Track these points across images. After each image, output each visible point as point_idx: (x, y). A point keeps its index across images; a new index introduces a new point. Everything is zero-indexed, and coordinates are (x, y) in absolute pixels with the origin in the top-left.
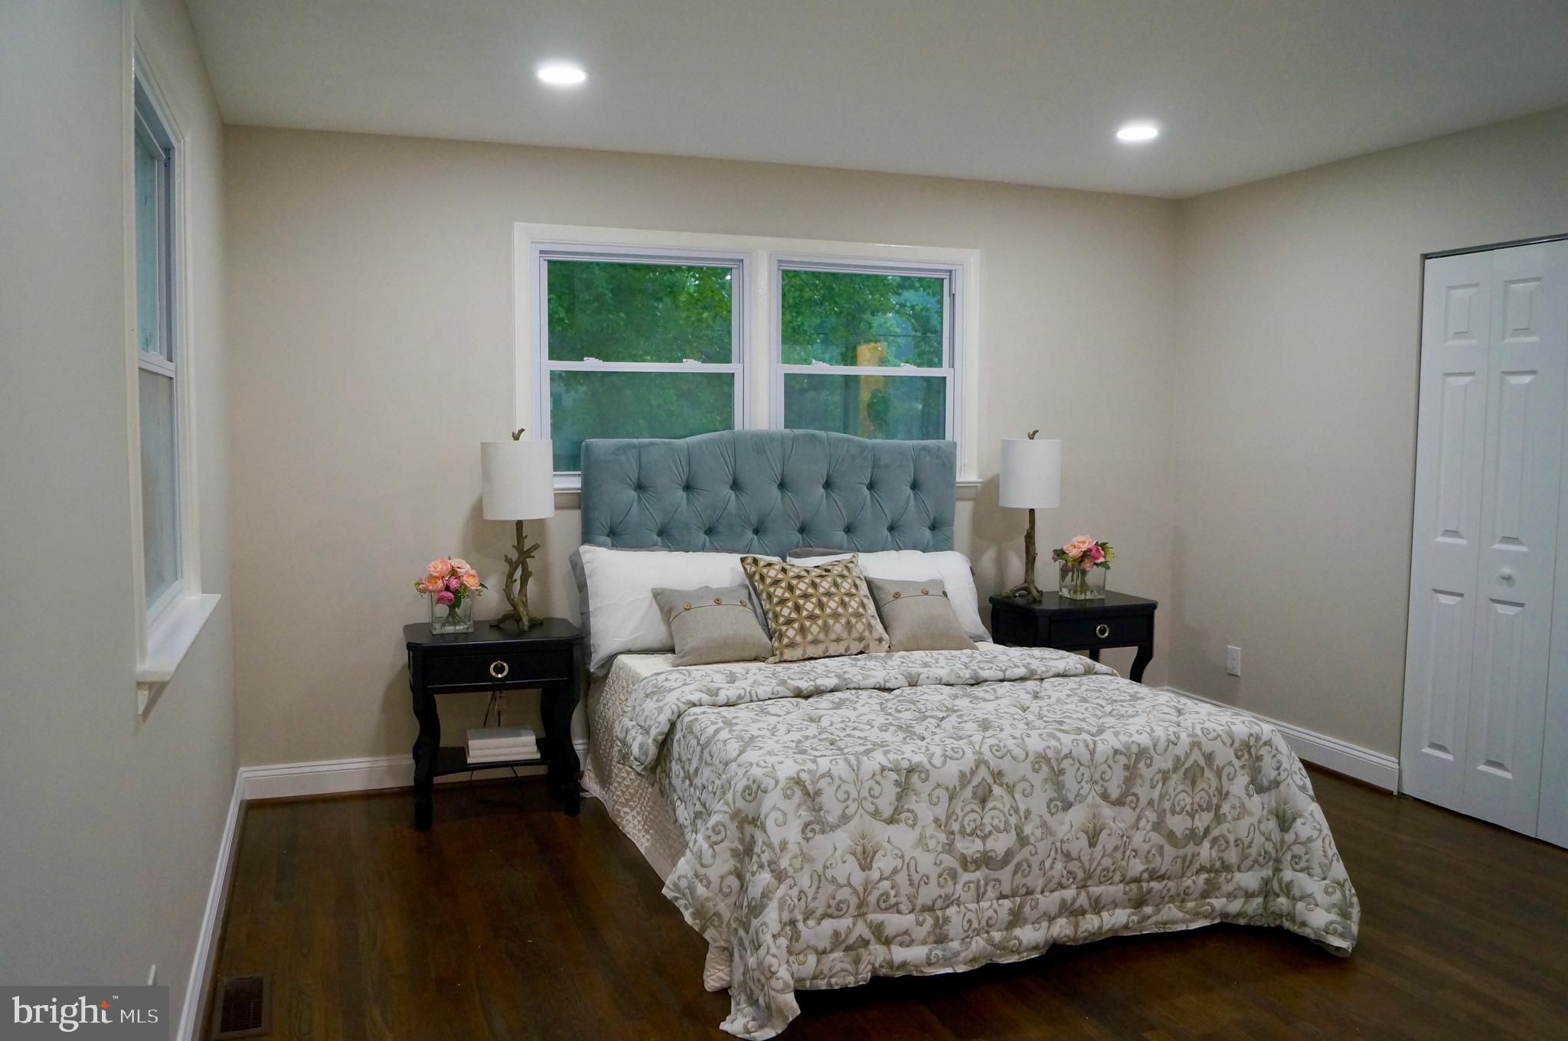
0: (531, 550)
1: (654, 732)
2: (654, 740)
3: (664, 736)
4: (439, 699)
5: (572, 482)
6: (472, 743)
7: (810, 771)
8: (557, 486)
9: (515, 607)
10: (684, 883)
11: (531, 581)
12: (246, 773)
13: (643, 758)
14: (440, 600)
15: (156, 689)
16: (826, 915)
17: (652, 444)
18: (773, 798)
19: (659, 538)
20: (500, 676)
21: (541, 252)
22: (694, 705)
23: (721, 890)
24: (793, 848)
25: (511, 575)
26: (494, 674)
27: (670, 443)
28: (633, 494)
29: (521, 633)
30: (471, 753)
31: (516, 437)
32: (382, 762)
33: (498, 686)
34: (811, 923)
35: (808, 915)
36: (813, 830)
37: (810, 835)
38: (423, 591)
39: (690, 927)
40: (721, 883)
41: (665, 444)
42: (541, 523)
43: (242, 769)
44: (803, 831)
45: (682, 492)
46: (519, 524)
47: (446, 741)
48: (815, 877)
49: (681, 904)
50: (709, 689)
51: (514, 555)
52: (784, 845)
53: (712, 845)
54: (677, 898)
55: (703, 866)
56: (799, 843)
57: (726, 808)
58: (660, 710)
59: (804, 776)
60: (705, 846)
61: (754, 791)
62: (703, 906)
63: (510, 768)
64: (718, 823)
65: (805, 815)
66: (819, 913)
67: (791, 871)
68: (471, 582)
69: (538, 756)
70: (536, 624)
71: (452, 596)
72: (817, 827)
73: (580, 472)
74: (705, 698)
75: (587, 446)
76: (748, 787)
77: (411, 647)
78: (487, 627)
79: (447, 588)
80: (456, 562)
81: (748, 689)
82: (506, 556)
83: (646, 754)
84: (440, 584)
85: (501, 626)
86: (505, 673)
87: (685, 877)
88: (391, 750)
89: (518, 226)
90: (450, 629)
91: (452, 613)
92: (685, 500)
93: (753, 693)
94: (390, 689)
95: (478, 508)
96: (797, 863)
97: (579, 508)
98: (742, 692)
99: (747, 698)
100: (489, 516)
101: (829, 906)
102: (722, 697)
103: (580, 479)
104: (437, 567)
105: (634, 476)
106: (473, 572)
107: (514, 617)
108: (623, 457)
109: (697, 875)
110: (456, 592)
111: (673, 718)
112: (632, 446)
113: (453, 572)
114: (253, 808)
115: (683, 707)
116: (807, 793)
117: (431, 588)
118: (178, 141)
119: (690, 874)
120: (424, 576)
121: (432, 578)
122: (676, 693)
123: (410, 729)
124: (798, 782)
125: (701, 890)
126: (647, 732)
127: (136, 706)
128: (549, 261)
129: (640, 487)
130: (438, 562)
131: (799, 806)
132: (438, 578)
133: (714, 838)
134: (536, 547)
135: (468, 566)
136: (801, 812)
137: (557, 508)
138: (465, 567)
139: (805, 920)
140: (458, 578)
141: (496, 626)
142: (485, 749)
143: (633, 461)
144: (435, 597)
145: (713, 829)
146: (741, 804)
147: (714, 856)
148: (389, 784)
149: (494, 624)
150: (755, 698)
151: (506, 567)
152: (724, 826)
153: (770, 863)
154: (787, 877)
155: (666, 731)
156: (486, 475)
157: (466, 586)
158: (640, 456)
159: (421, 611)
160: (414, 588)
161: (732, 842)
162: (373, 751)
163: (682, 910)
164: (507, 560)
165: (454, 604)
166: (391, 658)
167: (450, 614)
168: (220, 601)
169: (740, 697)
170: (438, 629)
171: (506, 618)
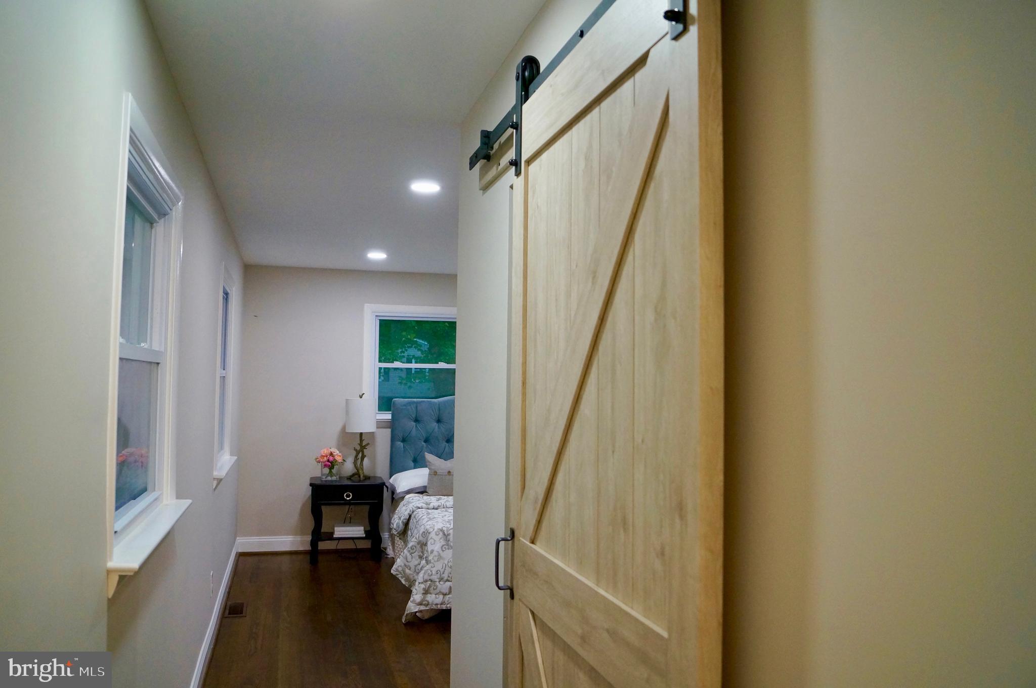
0: (365, 446)
1: (402, 518)
2: (402, 521)
3: (406, 520)
4: (324, 508)
5: (387, 416)
6: (336, 528)
7: (447, 527)
8: (377, 418)
9: (358, 471)
10: (400, 569)
11: (366, 459)
12: (239, 540)
13: (397, 529)
14: (325, 466)
15: (220, 481)
16: (448, 580)
17: (422, 402)
18: (433, 535)
19: (425, 444)
20: (348, 499)
21: (376, 316)
22: (420, 508)
23: (415, 570)
24: (435, 553)
25: (356, 456)
26: (345, 498)
27: (430, 401)
28: (414, 424)
29: (360, 481)
30: (335, 533)
31: (361, 397)
32: (298, 538)
33: (348, 503)
34: (441, 583)
35: (441, 579)
36: (445, 548)
37: (444, 549)
38: (319, 462)
39: (404, 585)
40: (415, 568)
41: (428, 401)
42: (372, 434)
43: (238, 538)
44: (442, 547)
45: (435, 424)
46: (361, 434)
47: (324, 529)
48: (444, 565)
49: (399, 576)
50: (427, 503)
51: (358, 448)
52: (432, 551)
53: (411, 554)
54: (397, 574)
55: (407, 561)
56: (438, 552)
57: (416, 540)
58: (406, 510)
59: (444, 529)
60: (408, 554)
61: (426, 533)
62: (408, 577)
63: (352, 540)
64: (413, 546)
65: (443, 542)
66: (446, 578)
67: (432, 561)
68: (339, 459)
69: (364, 536)
70: (367, 478)
71: (330, 464)
72: (447, 547)
73: (391, 412)
74: (424, 505)
75: (394, 402)
76: (424, 532)
77: (311, 485)
78: (346, 479)
79: (328, 461)
80: (333, 450)
81: (443, 503)
82: (354, 448)
83: (399, 527)
84: (325, 459)
85: (352, 478)
86: (350, 498)
87: (401, 566)
88: (302, 533)
89: (366, 305)
90: (329, 478)
91: (330, 472)
92: (437, 427)
93: (445, 505)
94: (304, 505)
95: (344, 428)
96: (436, 559)
97: (390, 428)
98: (440, 504)
99: (442, 506)
100: (347, 431)
101: (449, 577)
102: (431, 506)
103: (391, 415)
104: (325, 451)
105: (414, 416)
106: (340, 454)
107: (357, 474)
108: (409, 407)
109: (405, 565)
110: (331, 463)
111: (410, 513)
112: (414, 402)
113: (331, 454)
114: (241, 555)
115: (414, 509)
116: (445, 535)
117: (321, 460)
118: (231, 291)
119: (403, 565)
120: (319, 456)
121: (323, 456)
122: (413, 504)
123: (311, 524)
124: (442, 530)
125: (407, 571)
126: (400, 518)
127: (213, 486)
128: (380, 320)
129: (416, 420)
130: (325, 450)
131: (441, 538)
132: (324, 456)
133: (411, 551)
134: (368, 444)
135: (338, 452)
136: (441, 541)
137: (377, 428)
138: (336, 452)
139: (439, 582)
140: (333, 456)
141: (350, 478)
142: (341, 531)
143: (414, 409)
144: (323, 464)
145: (411, 548)
146: (421, 538)
147: (412, 558)
148: (301, 549)
149: (349, 477)
150: (445, 507)
151: (354, 453)
152: (415, 547)
153: (426, 557)
154: (430, 562)
155: (408, 518)
156: (347, 413)
157: (336, 461)
158: (417, 407)
159: (317, 471)
160: (315, 461)
161: (418, 553)
162: (295, 534)
163: (400, 578)
164: (355, 449)
165: (331, 467)
166: (305, 492)
167: (329, 472)
168: (236, 461)
169: (439, 506)
170: (324, 478)
171: (353, 475)
